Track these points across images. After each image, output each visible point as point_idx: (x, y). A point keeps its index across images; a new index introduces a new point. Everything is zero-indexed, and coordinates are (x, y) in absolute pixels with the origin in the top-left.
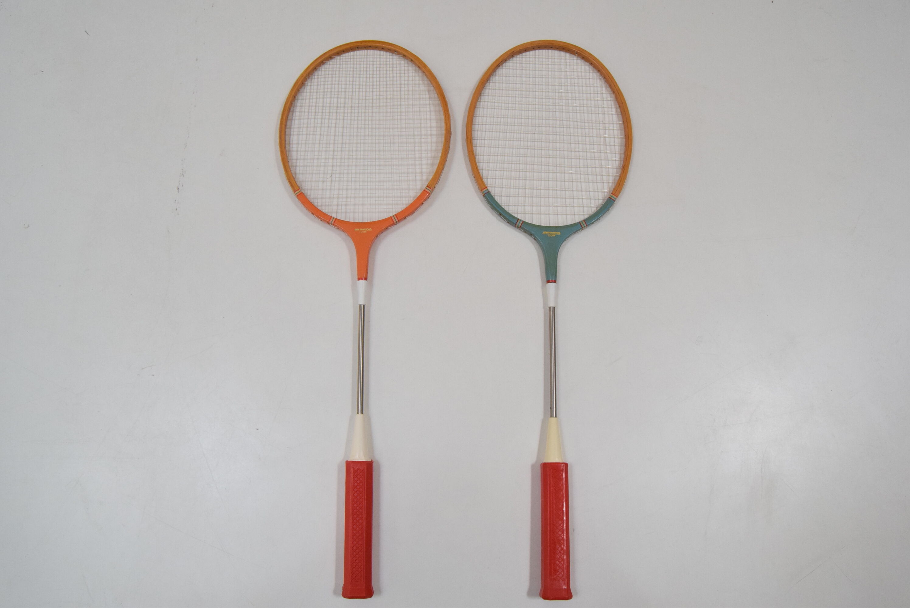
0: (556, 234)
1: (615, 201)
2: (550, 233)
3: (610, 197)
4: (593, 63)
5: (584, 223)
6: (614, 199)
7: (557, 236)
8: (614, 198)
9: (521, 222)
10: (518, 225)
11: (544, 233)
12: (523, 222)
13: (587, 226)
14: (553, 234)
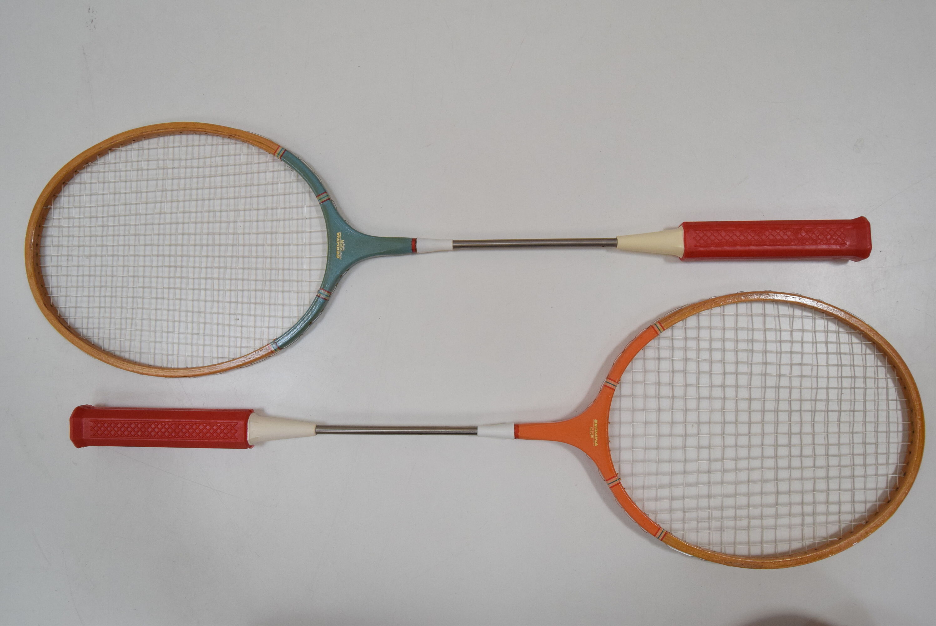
1: (286, 150)
3: (279, 156)
4: (63, 182)
8: (281, 151)
10: (327, 296)
11: (339, 256)
14: (341, 244)
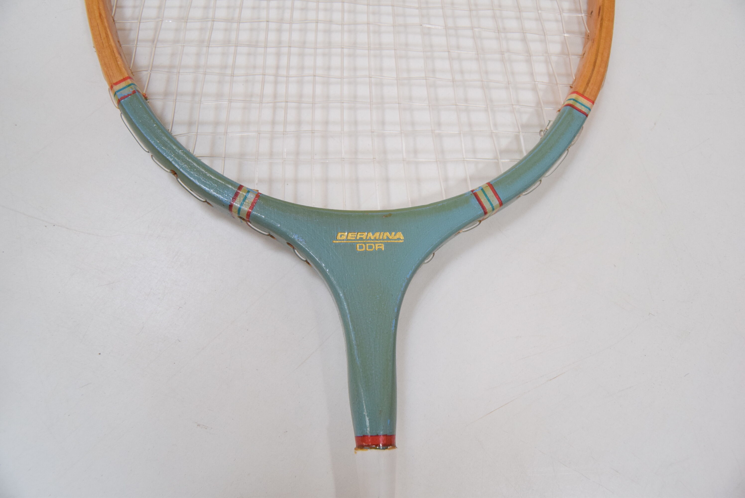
0: (388, 239)
2: (364, 237)
5: (490, 193)
6: (584, 109)
7: (389, 245)
9: (251, 197)
12: (258, 195)
13: (501, 204)
